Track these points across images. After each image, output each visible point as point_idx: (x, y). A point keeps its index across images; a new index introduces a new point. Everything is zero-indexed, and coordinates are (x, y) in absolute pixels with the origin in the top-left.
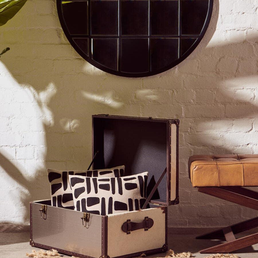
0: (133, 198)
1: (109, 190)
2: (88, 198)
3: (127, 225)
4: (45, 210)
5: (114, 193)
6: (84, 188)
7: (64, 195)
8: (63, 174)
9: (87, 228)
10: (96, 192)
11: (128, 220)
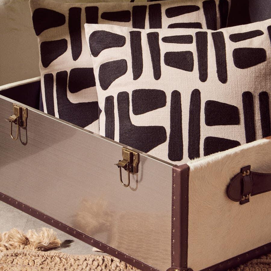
0: (256, 89)
1: (191, 70)
2: (135, 92)
3: (242, 182)
4: (24, 119)
5: (203, 77)
6: (124, 62)
7: (74, 71)
8: (69, 14)
9: (134, 190)
10: (157, 75)
11: (242, 170)
